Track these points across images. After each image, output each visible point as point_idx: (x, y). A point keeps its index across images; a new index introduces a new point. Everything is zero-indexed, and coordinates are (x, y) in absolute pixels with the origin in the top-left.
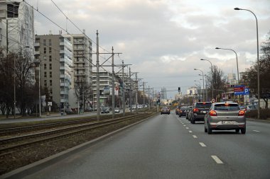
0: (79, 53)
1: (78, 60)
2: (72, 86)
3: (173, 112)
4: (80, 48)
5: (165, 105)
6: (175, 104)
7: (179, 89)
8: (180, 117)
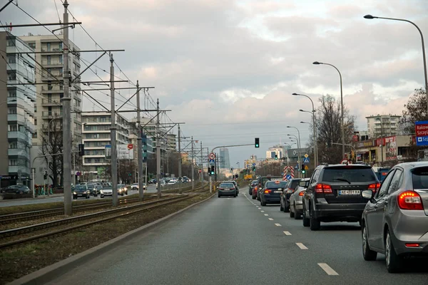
0: (53, 73)
1: (50, 88)
2: (38, 140)
3: (244, 191)
4: (55, 62)
5: (226, 179)
6: (247, 176)
7: (257, 141)
8: (264, 204)
